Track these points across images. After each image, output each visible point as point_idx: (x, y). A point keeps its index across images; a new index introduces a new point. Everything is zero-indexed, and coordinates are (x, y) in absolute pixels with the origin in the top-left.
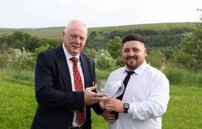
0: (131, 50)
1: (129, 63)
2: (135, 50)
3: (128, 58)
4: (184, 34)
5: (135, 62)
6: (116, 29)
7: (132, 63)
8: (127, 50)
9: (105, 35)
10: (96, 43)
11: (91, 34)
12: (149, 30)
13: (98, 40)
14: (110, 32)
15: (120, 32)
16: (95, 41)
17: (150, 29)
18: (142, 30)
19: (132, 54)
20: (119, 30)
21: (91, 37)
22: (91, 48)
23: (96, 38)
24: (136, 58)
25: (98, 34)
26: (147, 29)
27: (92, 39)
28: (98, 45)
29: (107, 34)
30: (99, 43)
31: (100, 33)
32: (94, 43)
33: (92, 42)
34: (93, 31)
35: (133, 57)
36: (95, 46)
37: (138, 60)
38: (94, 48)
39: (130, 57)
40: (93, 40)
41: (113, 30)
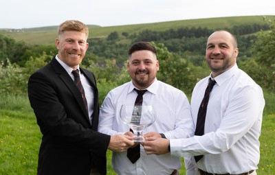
0: (142, 62)
1: (139, 79)
2: (147, 62)
3: (138, 72)
4: (255, 34)
5: (146, 77)
6: (149, 28)
7: (143, 79)
8: (137, 62)
9: (131, 37)
10: (119, 50)
11: (109, 36)
12: (200, 28)
13: (121, 46)
14: (140, 34)
15: (155, 33)
16: (117, 46)
17: (203, 28)
18: (190, 28)
19: (143, 67)
20: (153, 29)
21: (110, 41)
22: (111, 57)
23: (118, 43)
24: (148, 72)
25: (120, 36)
26: (197, 28)
27: (111, 44)
28: (121, 54)
29: (134, 36)
30: (122, 49)
31: (124, 34)
32: (115, 50)
33: (111, 48)
34: (113, 31)
35: (144, 71)
36: (117, 54)
37: (150, 74)
38: (116, 58)
39: (140, 71)
40: (113, 45)
41: (145, 28)
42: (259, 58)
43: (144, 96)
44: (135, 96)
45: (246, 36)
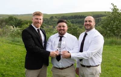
0: (62, 27)
2: (64, 26)
3: (60, 30)
4: (101, 18)
5: (63, 32)
6: (64, 15)
7: (62, 32)
8: (60, 27)
9: (58, 18)
10: (54, 22)
11: (50, 18)
12: (82, 15)
13: (54, 21)
14: (61, 17)
15: (66, 17)
16: (53, 21)
17: (83, 15)
18: (78, 15)
19: (62, 28)
20: (66, 15)
22: (51, 25)
23: (53, 20)
24: (64, 30)
25: (54, 18)
26: (81, 15)
27: (51, 20)
28: (54, 24)
29: (59, 18)
34: (52, 16)
35: (62, 30)
36: (53, 24)
37: (65, 31)
38: (52, 25)
39: (61, 30)
40: (52, 21)
41: (63, 15)
42: (102, 26)
43: (62, 38)
44: (59, 38)
45: (98, 18)
